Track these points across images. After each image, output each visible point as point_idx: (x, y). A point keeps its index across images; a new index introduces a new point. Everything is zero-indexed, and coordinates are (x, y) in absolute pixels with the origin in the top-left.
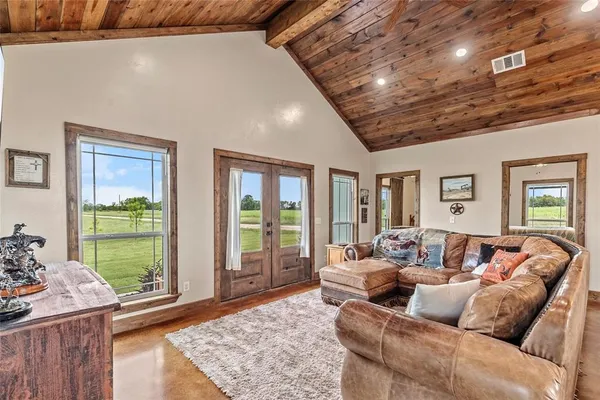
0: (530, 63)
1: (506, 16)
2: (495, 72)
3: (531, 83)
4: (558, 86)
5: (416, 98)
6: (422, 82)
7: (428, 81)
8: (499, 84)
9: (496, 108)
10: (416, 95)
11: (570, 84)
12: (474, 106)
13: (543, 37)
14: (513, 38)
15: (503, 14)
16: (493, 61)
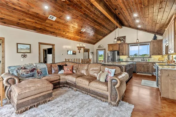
0: (55, 21)
1: (60, 8)
2: (48, 18)
3: (52, 25)
4: (55, 28)
5: (19, 8)
6: (27, 5)
7: (30, 6)
8: (47, 21)
9: (41, 26)
10: (21, 7)
11: (56, 29)
12: (36, 23)
13: (60, 18)
14: (57, 14)
15: (60, 7)
16: (50, 15)
